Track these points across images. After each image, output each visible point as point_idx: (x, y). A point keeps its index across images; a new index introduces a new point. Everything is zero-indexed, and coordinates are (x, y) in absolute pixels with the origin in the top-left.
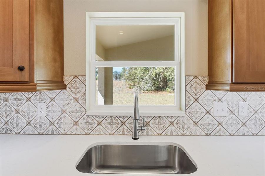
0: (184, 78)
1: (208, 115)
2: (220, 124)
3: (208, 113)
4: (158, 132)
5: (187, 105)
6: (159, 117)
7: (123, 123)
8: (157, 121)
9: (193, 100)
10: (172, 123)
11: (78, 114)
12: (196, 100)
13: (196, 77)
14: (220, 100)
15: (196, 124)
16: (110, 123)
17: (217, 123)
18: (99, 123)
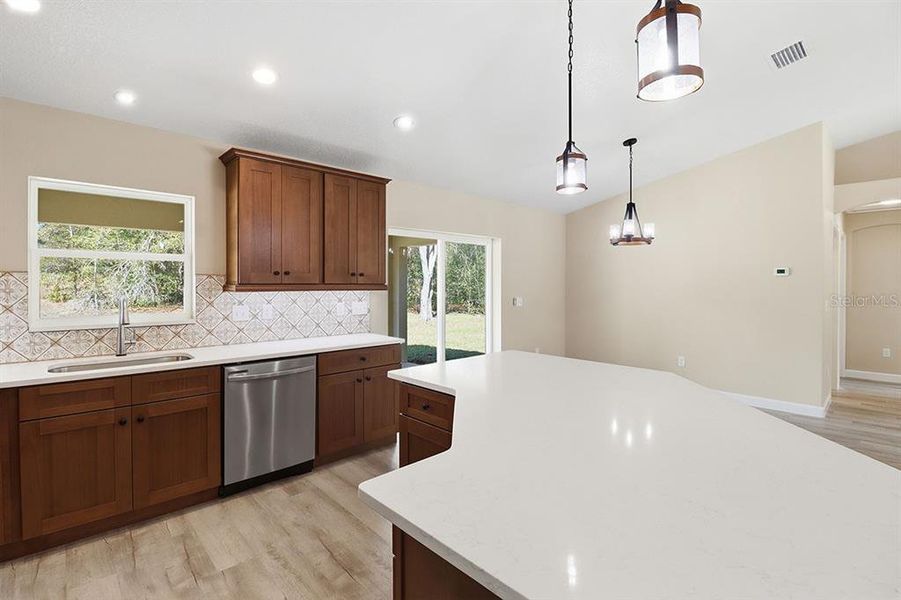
0: (194, 277)
1: (226, 321)
2: (240, 330)
3: (226, 318)
4: (156, 347)
5: (198, 311)
6: (159, 327)
7: (99, 339)
8: (155, 333)
9: (206, 304)
10: (177, 334)
11: (12, 331)
12: (211, 304)
13: (210, 276)
14: (240, 303)
15: (210, 332)
16: (75, 342)
17: (236, 329)
18: (55, 343)
